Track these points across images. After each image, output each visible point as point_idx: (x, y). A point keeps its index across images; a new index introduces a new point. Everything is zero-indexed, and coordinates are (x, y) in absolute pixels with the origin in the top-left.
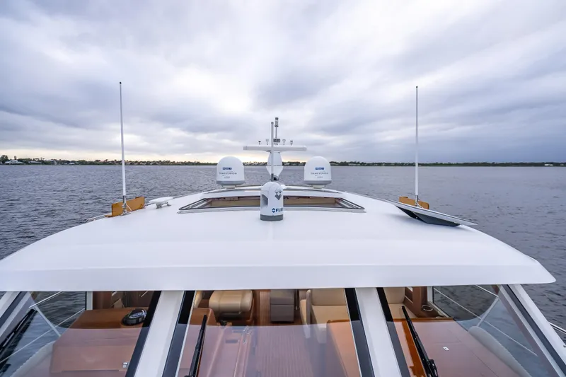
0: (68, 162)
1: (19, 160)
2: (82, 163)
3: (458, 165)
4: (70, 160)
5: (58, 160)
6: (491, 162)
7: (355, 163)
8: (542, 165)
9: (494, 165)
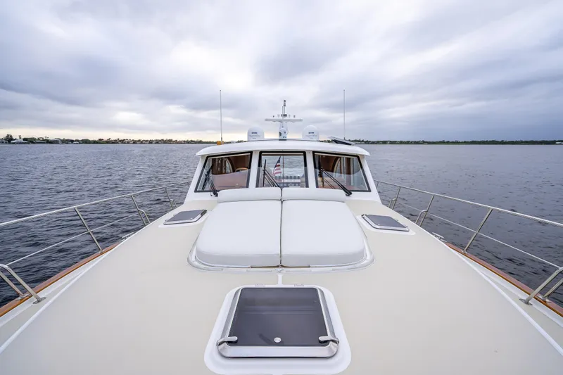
0: (72, 141)
1: (24, 139)
2: (86, 142)
3: (466, 143)
4: (74, 139)
5: (62, 139)
6: (500, 140)
7: (359, 141)
8: (553, 143)
9: (502, 143)
